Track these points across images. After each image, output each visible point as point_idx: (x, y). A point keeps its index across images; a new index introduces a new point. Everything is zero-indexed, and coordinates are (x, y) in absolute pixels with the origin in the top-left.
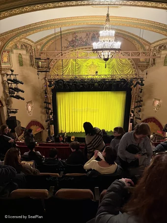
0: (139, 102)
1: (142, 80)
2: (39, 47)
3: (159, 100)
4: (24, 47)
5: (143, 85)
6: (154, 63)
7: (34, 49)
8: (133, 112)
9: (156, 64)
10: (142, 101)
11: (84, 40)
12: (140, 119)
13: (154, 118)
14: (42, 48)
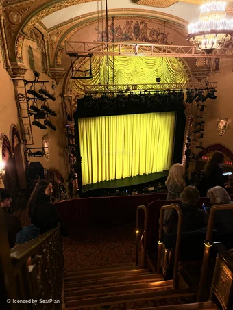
0: (200, 124)
1: (213, 91)
2: (55, 38)
3: (226, 119)
4: (34, 36)
5: (215, 98)
6: (217, 69)
7: (47, 41)
9: (220, 71)
10: (204, 123)
11: (124, 32)
12: (203, 148)
13: (219, 145)
14: (61, 40)
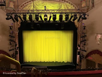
8: (79, 46)
10: (86, 36)
12: (86, 51)
13: (97, 50)
